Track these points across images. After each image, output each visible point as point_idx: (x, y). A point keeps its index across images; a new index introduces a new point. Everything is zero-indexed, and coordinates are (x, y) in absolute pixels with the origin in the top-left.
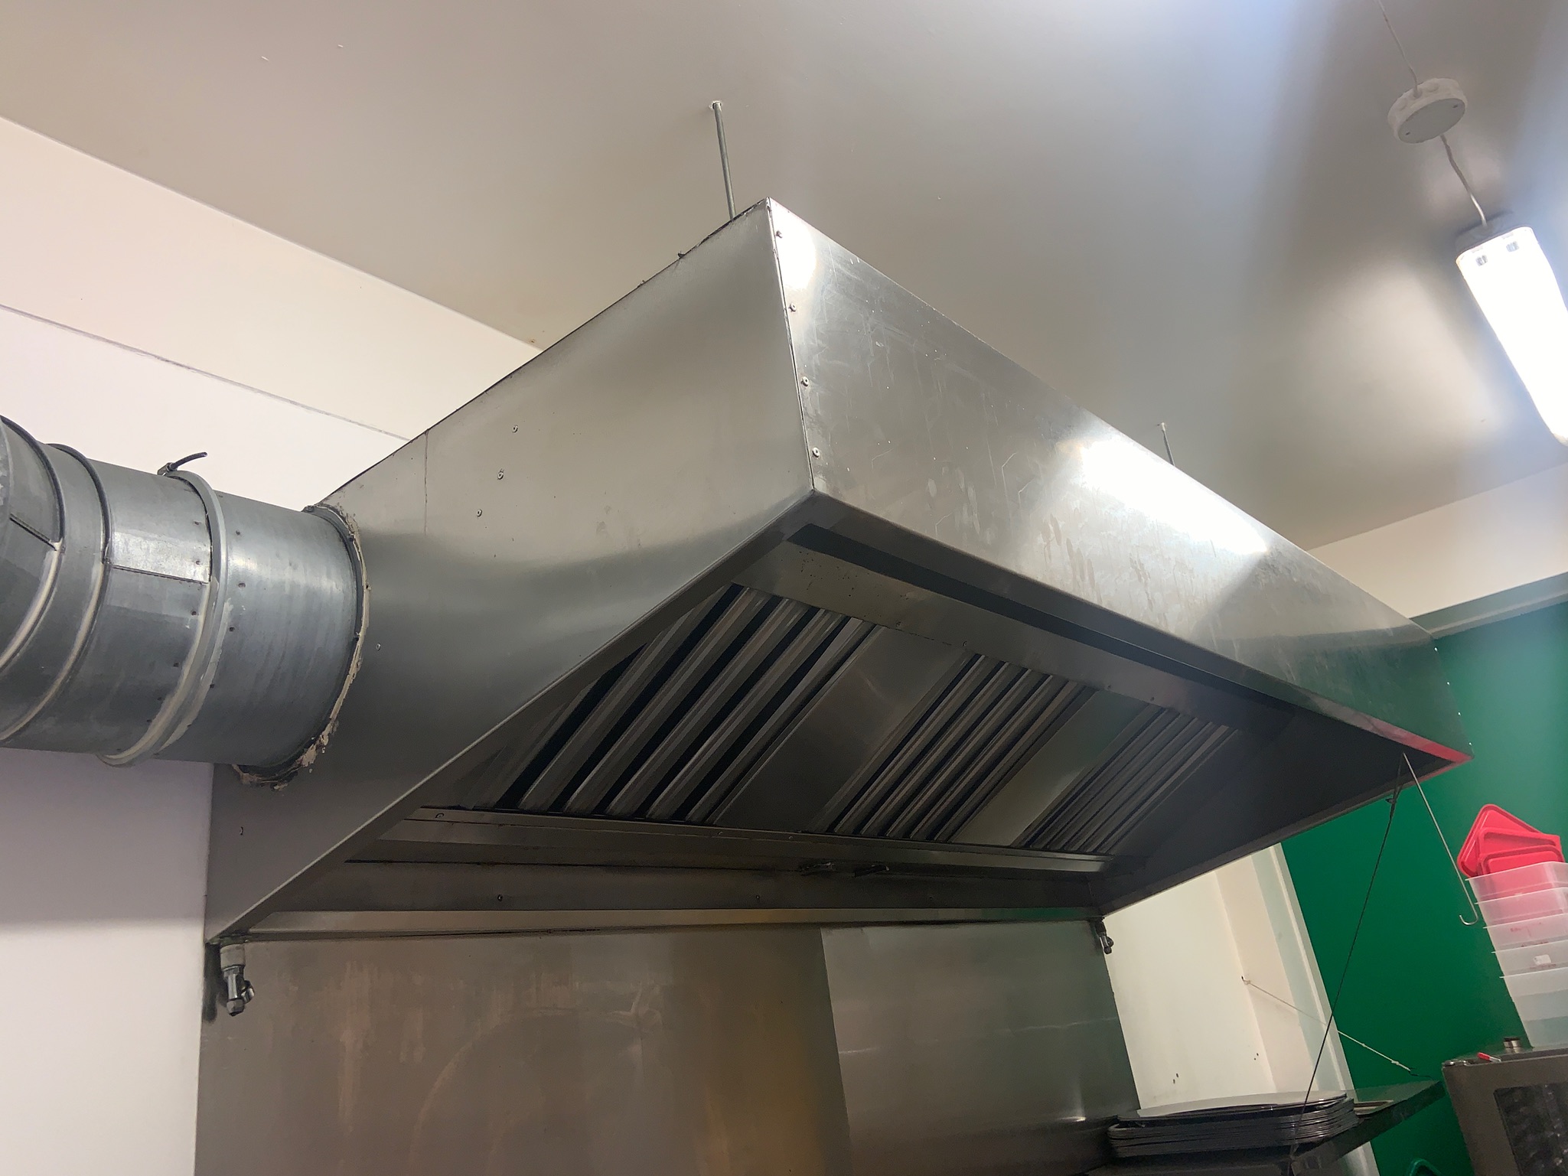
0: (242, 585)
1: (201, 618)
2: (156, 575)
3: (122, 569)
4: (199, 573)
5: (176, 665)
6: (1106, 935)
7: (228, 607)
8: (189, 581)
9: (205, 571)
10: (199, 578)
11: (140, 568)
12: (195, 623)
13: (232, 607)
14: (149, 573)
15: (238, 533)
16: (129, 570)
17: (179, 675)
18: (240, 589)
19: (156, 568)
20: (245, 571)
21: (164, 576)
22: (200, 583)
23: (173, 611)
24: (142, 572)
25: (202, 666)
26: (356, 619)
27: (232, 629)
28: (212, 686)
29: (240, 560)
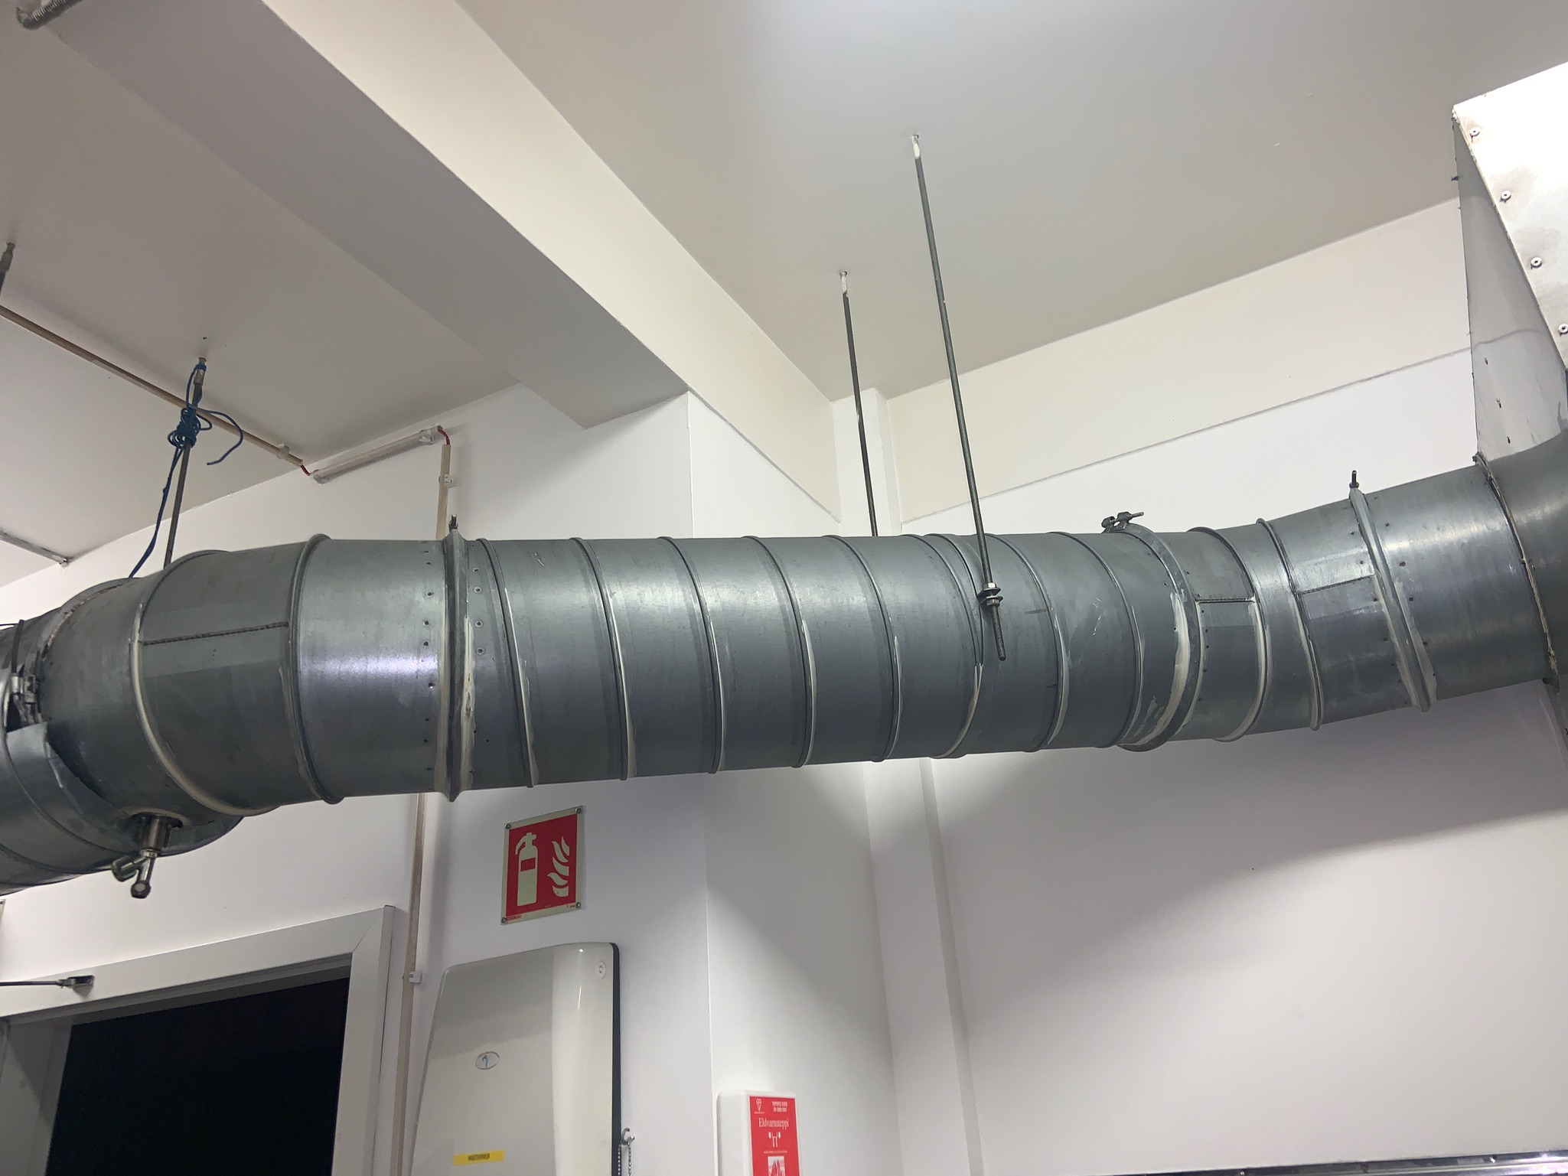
0: (1403, 564)
1: (1382, 601)
2: (1333, 586)
3: (1309, 592)
4: (1366, 570)
5: (1385, 639)
8: (1359, 579)
9: (1369, 566)
10: (1366, 573)
11: (1321, 586)
12: (1379, 607)
13: (1401, 584)
14: (1328, 587)
15: (1387, 525)
16: (1313, 590)
17: (1393, 645)
18: (1402, 567)
19: (1332, 581)
20: (1400, 551)
21: (1339, 584)
22: (1369, 577)
23: (1359, 606)
24: (1323, 588)
25: (1404, 634)
26: (1517, 547)
27: (1411, 599)
28: (1425, 644)
29: (1394, 546)
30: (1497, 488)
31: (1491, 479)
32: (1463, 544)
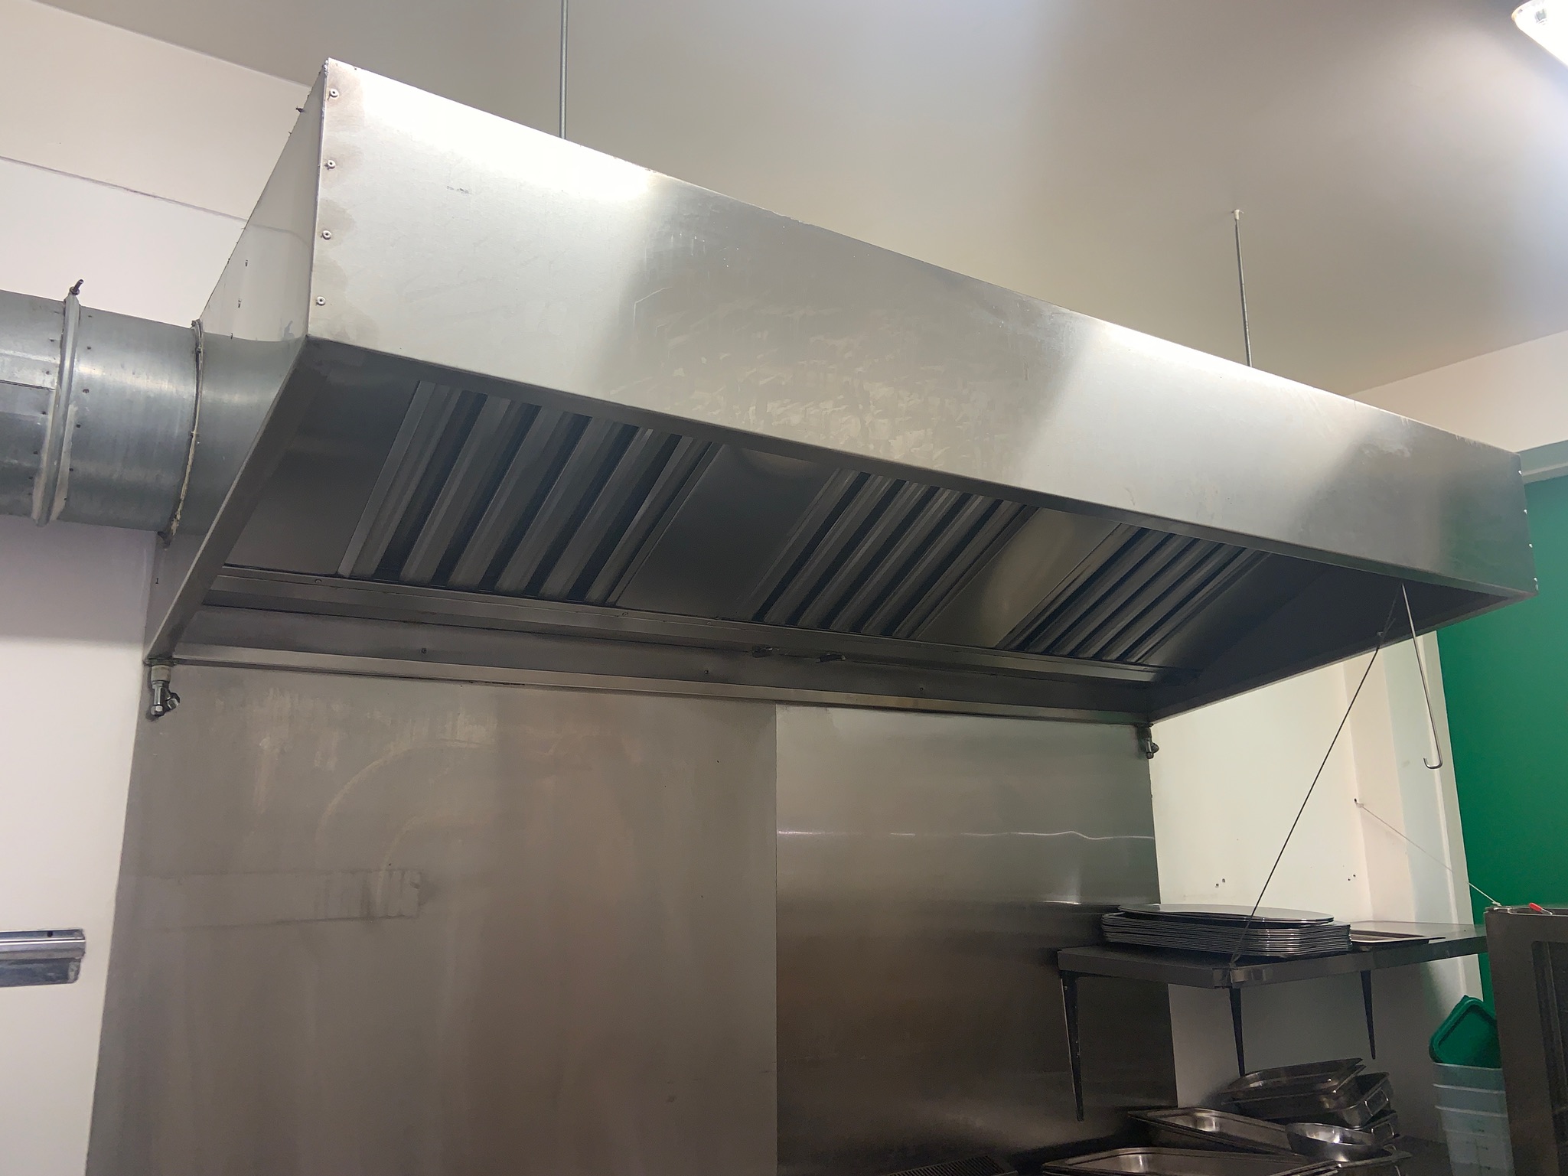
0: (86, 391)
1: (50, 417)
2: (9, 383)
4: (49, 381)
5: (36, 453)
6: (1151, 741)
7: (72, 409)
8: (37, 387)
9: (54, 380)
10: (47, 385)
12: (45, 421)
13: (76, 409)
14: (4, 382)
15: (89, 348)
17: (39, 461)
18: (84, 394)
19: (10, 378)
20: (90, 378)
21: (16, 384)
22: (48, 389)
23: (24, 410)
25: (57, 454)
26: (192, 419)
27: (78, 426)
28: (71, 470)
29: (86, 369)
30: (201, 362)
31: (200, 352)
32: (148, 397)
